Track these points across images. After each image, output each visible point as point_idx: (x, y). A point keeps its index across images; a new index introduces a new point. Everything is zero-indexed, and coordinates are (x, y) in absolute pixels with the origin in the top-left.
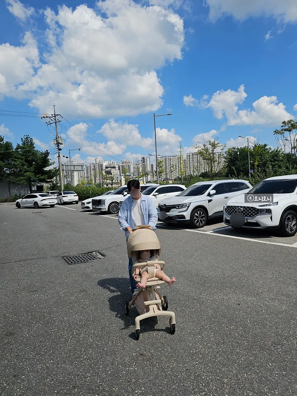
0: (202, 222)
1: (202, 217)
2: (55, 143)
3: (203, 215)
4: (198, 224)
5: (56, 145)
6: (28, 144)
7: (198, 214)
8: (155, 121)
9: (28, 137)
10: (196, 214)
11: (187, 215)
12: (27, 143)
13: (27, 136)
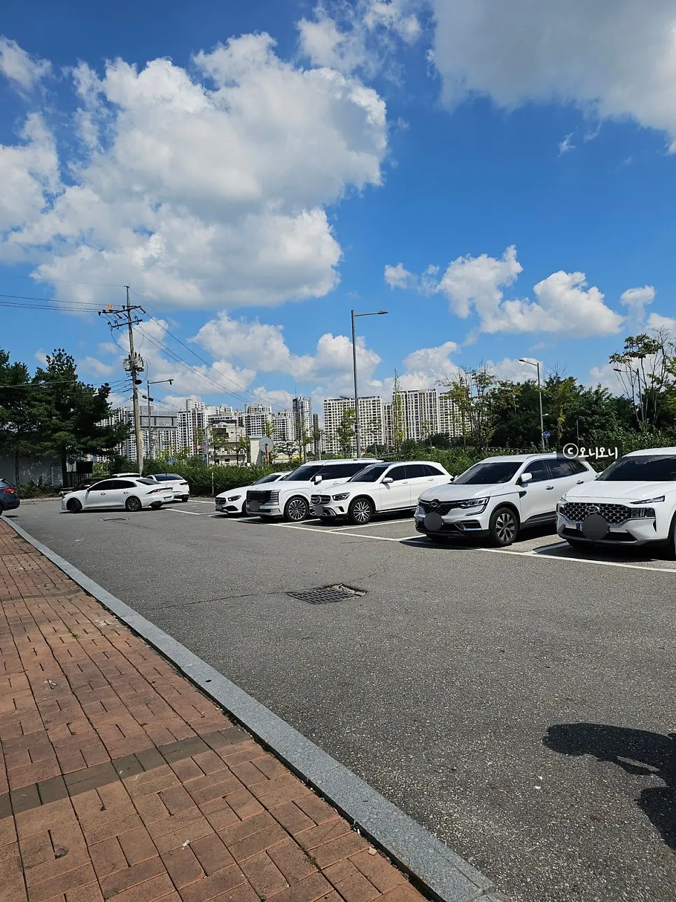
0: (509, 535)
1: (509, 526)
2: (128, 369)
3: (511, 522)
4: (502, 538)
5: (130, 372)
6: (62, 369)
7: (502, 520)
8: (354, 326)
9: (62, 353)
10: (499, 519)
11: (484, 520)
12: (58, 365)
13: (59, 350)
